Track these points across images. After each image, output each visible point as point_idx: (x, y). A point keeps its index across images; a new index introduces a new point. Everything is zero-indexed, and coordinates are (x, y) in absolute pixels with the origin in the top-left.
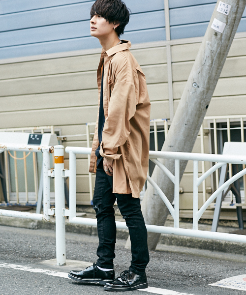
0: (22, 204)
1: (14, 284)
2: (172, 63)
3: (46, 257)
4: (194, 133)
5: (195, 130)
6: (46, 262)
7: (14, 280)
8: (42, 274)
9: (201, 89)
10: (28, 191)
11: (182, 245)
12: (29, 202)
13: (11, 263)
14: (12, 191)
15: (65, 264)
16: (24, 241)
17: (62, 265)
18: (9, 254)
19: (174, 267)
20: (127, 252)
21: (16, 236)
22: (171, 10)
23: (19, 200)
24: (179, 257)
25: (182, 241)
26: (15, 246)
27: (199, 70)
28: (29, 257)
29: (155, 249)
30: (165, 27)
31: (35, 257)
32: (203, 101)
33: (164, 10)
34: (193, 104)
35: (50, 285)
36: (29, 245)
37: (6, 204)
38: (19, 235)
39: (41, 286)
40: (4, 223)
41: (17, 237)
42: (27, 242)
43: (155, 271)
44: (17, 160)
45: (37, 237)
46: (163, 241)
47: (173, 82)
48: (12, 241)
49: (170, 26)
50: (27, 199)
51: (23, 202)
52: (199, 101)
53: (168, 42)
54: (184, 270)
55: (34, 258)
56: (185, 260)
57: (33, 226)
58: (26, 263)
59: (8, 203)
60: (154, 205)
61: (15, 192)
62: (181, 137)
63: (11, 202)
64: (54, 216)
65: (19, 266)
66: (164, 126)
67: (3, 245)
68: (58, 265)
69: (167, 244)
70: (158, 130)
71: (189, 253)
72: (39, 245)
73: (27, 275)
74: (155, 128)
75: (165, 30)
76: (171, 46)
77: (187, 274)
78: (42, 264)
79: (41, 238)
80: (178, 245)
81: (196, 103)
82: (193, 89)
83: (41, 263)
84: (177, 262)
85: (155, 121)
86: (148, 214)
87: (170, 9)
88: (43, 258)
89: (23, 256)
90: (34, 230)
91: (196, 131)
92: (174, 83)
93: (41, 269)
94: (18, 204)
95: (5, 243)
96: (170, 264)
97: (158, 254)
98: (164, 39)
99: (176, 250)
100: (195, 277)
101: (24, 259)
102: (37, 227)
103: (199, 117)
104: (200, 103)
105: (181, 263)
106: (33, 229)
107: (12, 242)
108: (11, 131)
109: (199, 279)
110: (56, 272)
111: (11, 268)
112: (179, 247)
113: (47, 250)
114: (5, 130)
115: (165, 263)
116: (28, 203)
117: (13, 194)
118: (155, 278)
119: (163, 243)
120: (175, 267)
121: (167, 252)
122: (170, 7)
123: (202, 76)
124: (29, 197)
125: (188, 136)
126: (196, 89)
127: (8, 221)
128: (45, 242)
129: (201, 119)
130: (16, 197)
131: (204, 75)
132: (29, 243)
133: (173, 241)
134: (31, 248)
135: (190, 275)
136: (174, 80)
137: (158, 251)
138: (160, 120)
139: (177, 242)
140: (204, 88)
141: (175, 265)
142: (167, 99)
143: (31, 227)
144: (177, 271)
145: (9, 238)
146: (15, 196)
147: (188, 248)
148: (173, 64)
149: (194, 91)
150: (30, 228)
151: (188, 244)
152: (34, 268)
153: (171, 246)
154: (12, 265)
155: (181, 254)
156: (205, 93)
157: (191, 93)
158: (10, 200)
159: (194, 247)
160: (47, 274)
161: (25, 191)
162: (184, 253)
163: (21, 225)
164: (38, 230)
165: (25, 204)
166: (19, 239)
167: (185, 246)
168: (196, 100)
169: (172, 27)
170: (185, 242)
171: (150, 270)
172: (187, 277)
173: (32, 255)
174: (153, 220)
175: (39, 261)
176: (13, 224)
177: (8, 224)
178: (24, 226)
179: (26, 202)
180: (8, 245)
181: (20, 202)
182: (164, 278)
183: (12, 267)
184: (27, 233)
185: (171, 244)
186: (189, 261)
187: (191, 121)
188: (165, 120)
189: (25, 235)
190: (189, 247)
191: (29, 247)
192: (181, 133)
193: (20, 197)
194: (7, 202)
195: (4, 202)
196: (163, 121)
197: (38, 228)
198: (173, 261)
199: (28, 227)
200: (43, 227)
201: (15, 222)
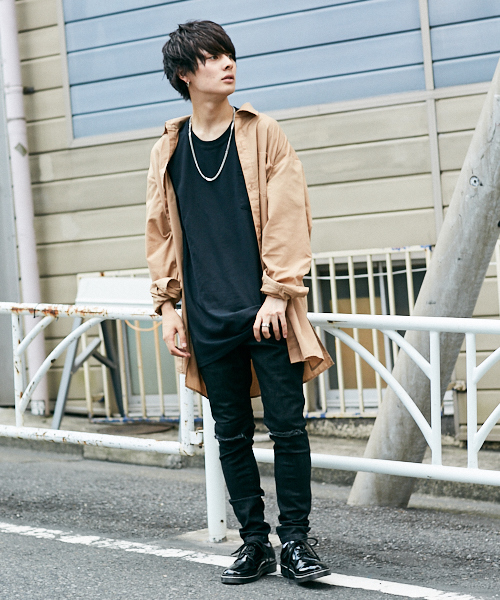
0: (151, 419)
1: (122, 581)
2: (438, 134)
3: (189, 525)
4: (476, 276)
5: (478, 269)
6: (190, 535)
7: (123, 574)
8: (179, 559)
9: (486, 189)
10: (164, 393)
11: (463, 496)
12: (167, 414)
13: (120, 539)
14: (134, 392)
15: (225, 539)
16: (150, 494)
17: (220, 542)
18: (118, 521)
19: (439, 542)
20: (351, 512)
21: (137, 484)
22: (433, 30)
23: (146, 411)
24: (453, 520)
25: (463, 488)
26: (132, 504)
27: (482, 151)
28: (156, 526)
29: (407, 504)
30: (422, 63)
31: (169, 526)
32: (491, 213)
33: (419, 29)
34: (472, 219)
35: (191, 582)
36: (160, 501)
37: (121, 419)
38: (142, 482)
39: (174, 584)
40: (116, 457)
41: (139, 486)
42: (157, 495)
43: (400, 549)
44: (140, 333)
45: (178, 484)
46: (425, 488)
47: (441, 172)
48: (127, 493)
49: (433, 62)
50: (161, 408)
51: (155, 415)
52: (484, 212)
53: (429, 93)
54: (459, 546)
55: (167, 527)
56: (464, 527)
57: (172, 462)
58: (150, 538)
59: (126, 418)
60: (402, 419)
61: (139, 394)
62: (451, 284)
63: (131, 415)
64: (201, 446)
65: (135, 544)
66: (424, 259)
67: (109, 502)
68: (212, 541)
69: (434, 494)
70: (413, 267)
71: (474, 512)
72: (179, 502)
73: (148, 562)
74: (408, 265)
75: (423, 69)
76: (436, 100)
77: (463, 554)
78: (180, 540)
79: (185, 487)
80: (455, 496)
81: (478, 215)
82: (472, 189)
83: (179, 537)
84: (446, 531)
85: (408, 249)
86: (391, 437)
87: (431, 27)
88: (185, 528)
89: (144, 525)
90: (176, 471)
91: (481, 272)
92: (444, 174)
93: (177, 550)
94: (145, 418)
95: (114, 498)
96: (431, 535)
97: (413, 515)
98: (423, 88)
99: (449, 507)
100: (478, 560)
101: (147, 531)
102: (180, 465)
103: (485, 245)
104: (486, 217)
105: (455, 532)
106: (173, 468)
107: (128, 497)
108: (128, 276)
109: (486, 564)
110: (207, 555)
111: (120, 550)
112: (457, 500)
113: (193, 512)
114: (116, 273)
115: (422, 532)
116: (164, 416)
117: (135, 398)
118: (398, 564)
119: (427, 492)
120: (441, 540)
121: (431, 511)
122: (432, 24)
123: (488, 163)
124: (166, 404)
125: (464, 281)
126: (476, 190)
127: (124, 454)
128: (191, 494)
129: (489, 247)
130: (142, 405)
131: (492, 160)
132: (160, 498)
133: (445, 488)
134: (162, 507)
135: (469, 556)
136: (443, 169)
137: (413, 509)
138: (417, 248)
139: (452, 490)
140: (493, 186)
141: (441, 538)
142: (431, 205)
143: (169, 464)
144: (443, 549)
145: (122, 489)
146: (139, 402)
147: (474, 501)
148: (441, 136)
149: (473, 193)
150: (166, 467)
151: (476, 494)
152: (164, 548)
153: (441, 498)
154: (123, 542)
155: (458, 513)
156: (495, 196)
157: (467, 196)
158: (129, 412)
159: (486, 499)
160: (188, 559)
161: (157, 393)
162: (466, 512)
163: (151, 460)
164: (183, 471)
165: (158, 419)
166: (142, 491)
167: (469, 497)
168: (477, 210)
169: (436, 64)
170: (470, 490)
171: (390, 548)
172: (461, 561)
173: (164, 521)
174: (400, 447)
175: (175, 533)
176: (133, 459)
177: (124, 459)
178: (155, 462)
179: (160, 414)
180: (119, 503)
181: (148, 414)
182: (416, 563)
183: (122, 547)
184: (159, 477)
185: (441, 494)
186: (471, 528)
187: (470, 252)
188: (428, 249)
189: (155, 482)
190: (478, 498)
191: (159, 505)
192: (451, 276)
193: (148, 405)
194: (123, 416)
195: (119, 415)
196: (423, 249)
197: (182, 467)
198: (439, 530)
199: (163, 464)
200: (192, 464)
201: (138, 455)
